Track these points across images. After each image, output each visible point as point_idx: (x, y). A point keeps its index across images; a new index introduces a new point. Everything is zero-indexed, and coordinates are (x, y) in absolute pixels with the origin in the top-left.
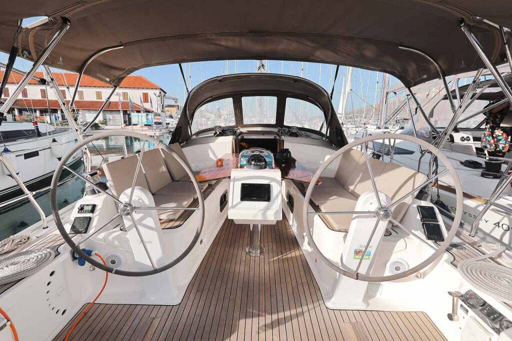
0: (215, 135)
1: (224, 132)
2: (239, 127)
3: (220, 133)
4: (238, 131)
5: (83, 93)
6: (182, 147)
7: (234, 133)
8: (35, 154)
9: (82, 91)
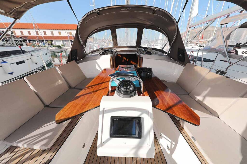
0: (99, 54)
1: (105, 52)
2: (116, 48)
3: (102, 53)
4: (115, 50)
5: (53, 33)
6: (78, 63)
7: (112, 52)
8: (23, 62)
9: (53, 32)
